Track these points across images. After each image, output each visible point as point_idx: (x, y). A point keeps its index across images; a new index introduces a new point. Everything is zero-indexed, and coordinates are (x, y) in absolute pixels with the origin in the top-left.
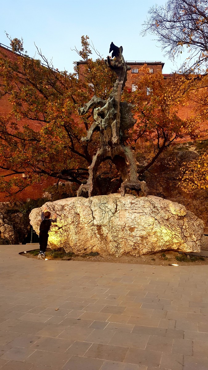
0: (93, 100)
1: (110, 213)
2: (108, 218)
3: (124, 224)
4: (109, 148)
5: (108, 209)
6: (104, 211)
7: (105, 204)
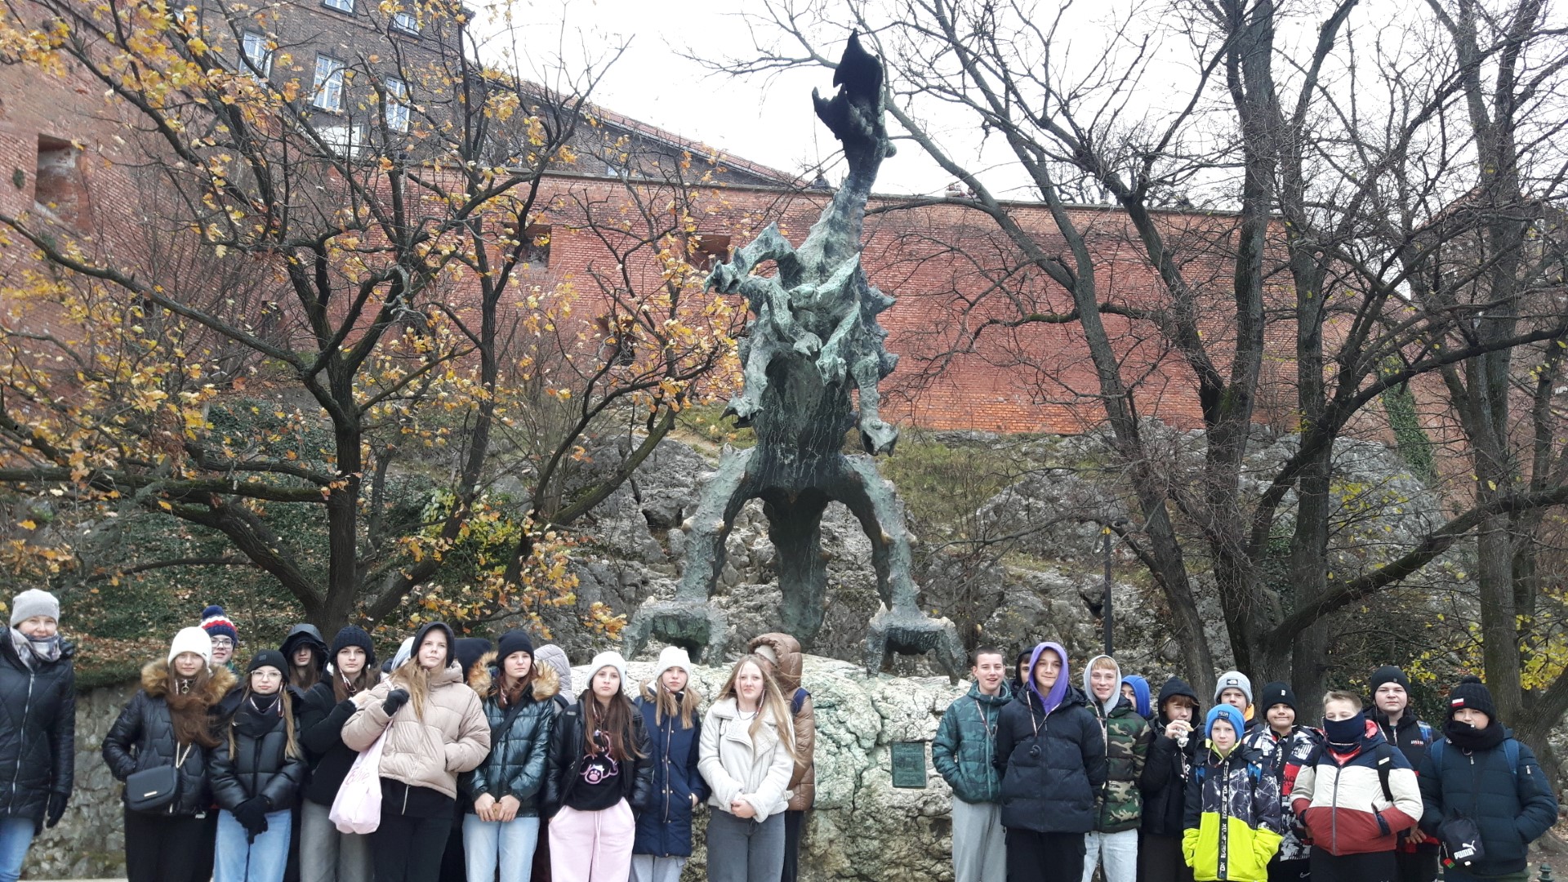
0: (767, 242)
1: (859, 753)
2: (851, 772)
3: (920, 804)
4: (790, 451)
5: (849, 735)
6: (830, 741)
7: (832, 711)
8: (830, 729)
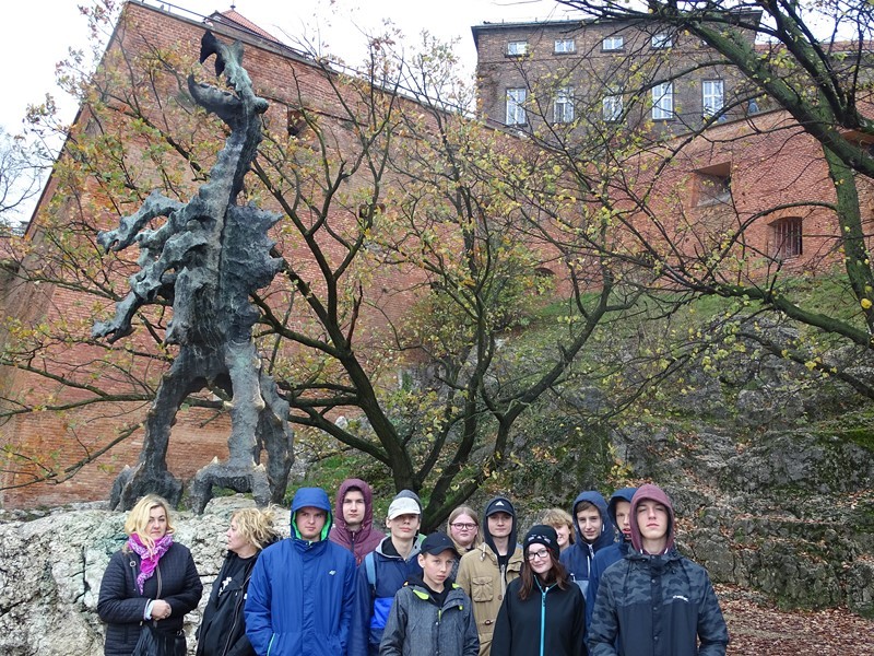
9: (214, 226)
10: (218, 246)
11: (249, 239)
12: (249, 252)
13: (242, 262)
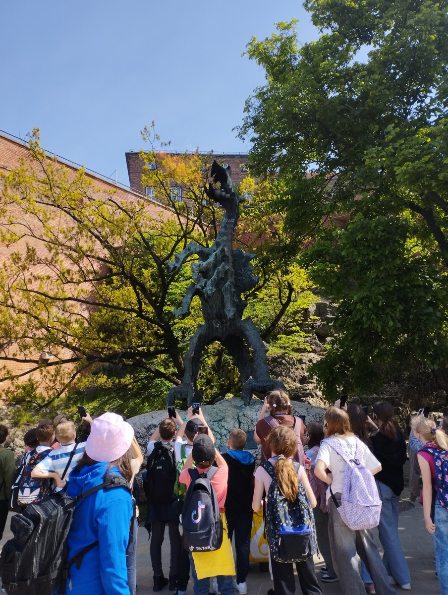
0: (189, 249)
4: (216, 323)
5: (226, 431)
6: (218, 434)
7: (220, 423)
8: (218, 429)
9: (229, 259)
10: (233, 270)
11: (241, 267)
12: (242, 273)
13: (239, 278)
